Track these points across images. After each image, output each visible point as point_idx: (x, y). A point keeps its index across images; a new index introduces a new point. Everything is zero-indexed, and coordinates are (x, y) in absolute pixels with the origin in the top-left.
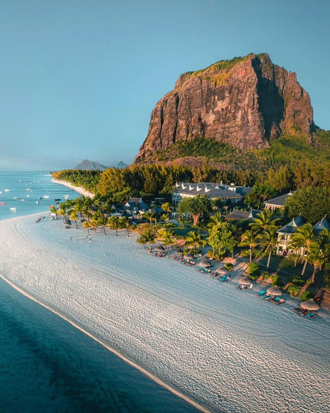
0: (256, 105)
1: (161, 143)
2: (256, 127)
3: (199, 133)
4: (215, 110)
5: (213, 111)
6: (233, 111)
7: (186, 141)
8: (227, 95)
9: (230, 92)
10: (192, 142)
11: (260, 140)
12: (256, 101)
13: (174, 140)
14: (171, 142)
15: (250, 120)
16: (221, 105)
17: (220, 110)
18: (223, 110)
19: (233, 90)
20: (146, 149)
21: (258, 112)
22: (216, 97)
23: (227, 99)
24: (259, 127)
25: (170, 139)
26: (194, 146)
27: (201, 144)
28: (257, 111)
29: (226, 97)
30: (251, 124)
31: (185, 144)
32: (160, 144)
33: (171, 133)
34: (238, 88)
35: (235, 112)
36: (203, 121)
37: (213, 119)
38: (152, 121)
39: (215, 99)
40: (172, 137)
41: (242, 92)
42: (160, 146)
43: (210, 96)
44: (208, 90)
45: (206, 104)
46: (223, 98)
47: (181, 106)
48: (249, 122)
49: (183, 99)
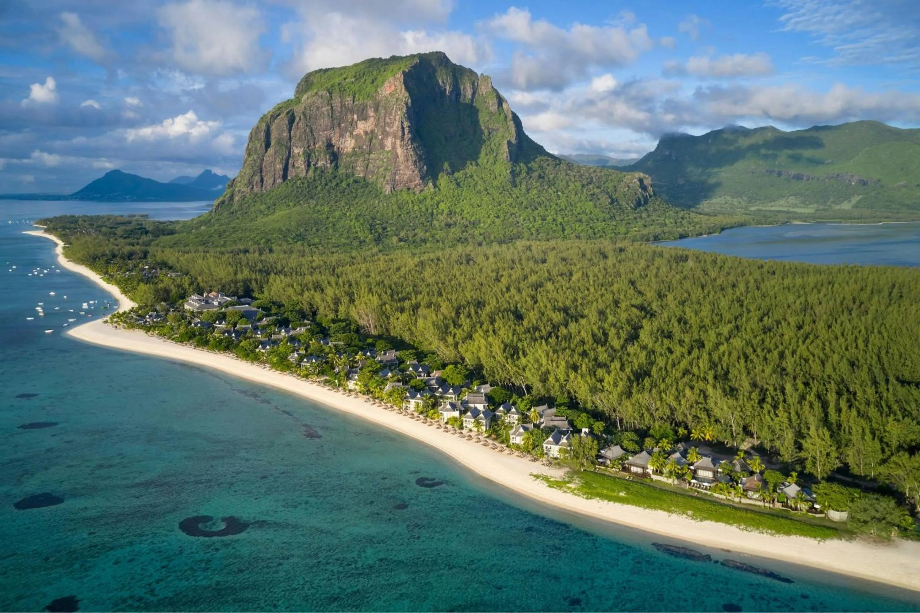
0: (407, 136)
1: (262, 181)
2: (410, 163)
3: (328, 165)
4: (354, 133)
5: (351, 134)
6: (380, 137)
7: (305, 178)
8: (372, 114)
9: (376, 110)
10: (315, 180)
11: (418, 181)
12: (406, 130)
13: (285, 177)
14: (279, 181)
15: (399, 154)
16: (362, 127)
17: (362, 133)
18: (366, 133)
19: (380, 108)
20: (237, 189)
21: (412, 144)
22: (355, 117)
23: (372, 119)
24: (415, 163)
25: (277, 176)
26: (317, 187)
27: (329, 184)
28: (410, 142)
29: (370, 117)
30: (401, 159)
31: (303, 183)
32: (260, 184)
33: (279, 166)
34: (385, 108)
35: (382, 139)
36: (335, 149)
37: (352, 145)
38: (251, 144)
39: (353, 119)
40: (281, 173)
41: (391, 114)
42: (259, 186)
43: (346, 115)
44: (341, 107)
45: (339, 125)
46: (364, 118)
47: (298, 128)
48: (398, 157)
49: (300, 119)
